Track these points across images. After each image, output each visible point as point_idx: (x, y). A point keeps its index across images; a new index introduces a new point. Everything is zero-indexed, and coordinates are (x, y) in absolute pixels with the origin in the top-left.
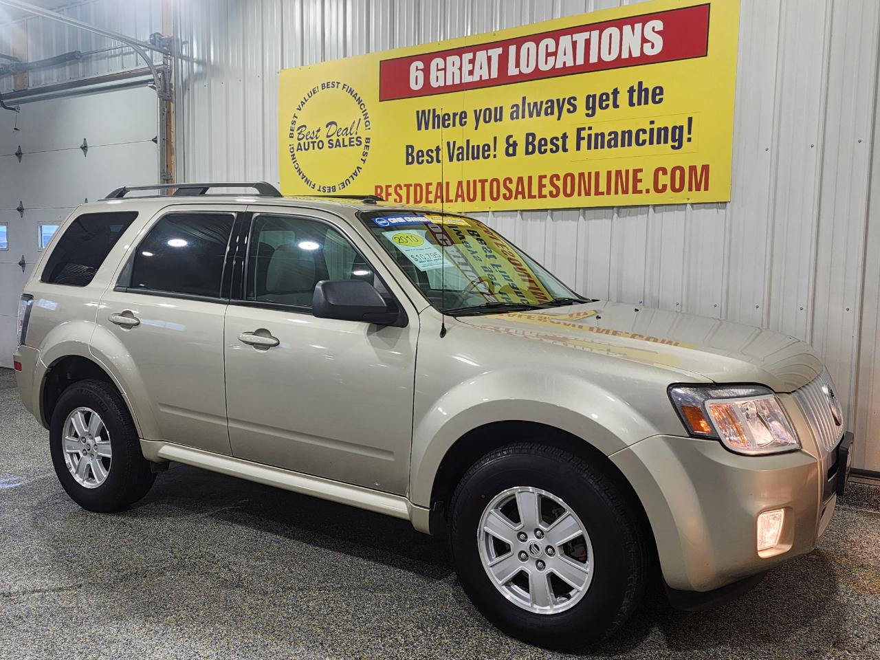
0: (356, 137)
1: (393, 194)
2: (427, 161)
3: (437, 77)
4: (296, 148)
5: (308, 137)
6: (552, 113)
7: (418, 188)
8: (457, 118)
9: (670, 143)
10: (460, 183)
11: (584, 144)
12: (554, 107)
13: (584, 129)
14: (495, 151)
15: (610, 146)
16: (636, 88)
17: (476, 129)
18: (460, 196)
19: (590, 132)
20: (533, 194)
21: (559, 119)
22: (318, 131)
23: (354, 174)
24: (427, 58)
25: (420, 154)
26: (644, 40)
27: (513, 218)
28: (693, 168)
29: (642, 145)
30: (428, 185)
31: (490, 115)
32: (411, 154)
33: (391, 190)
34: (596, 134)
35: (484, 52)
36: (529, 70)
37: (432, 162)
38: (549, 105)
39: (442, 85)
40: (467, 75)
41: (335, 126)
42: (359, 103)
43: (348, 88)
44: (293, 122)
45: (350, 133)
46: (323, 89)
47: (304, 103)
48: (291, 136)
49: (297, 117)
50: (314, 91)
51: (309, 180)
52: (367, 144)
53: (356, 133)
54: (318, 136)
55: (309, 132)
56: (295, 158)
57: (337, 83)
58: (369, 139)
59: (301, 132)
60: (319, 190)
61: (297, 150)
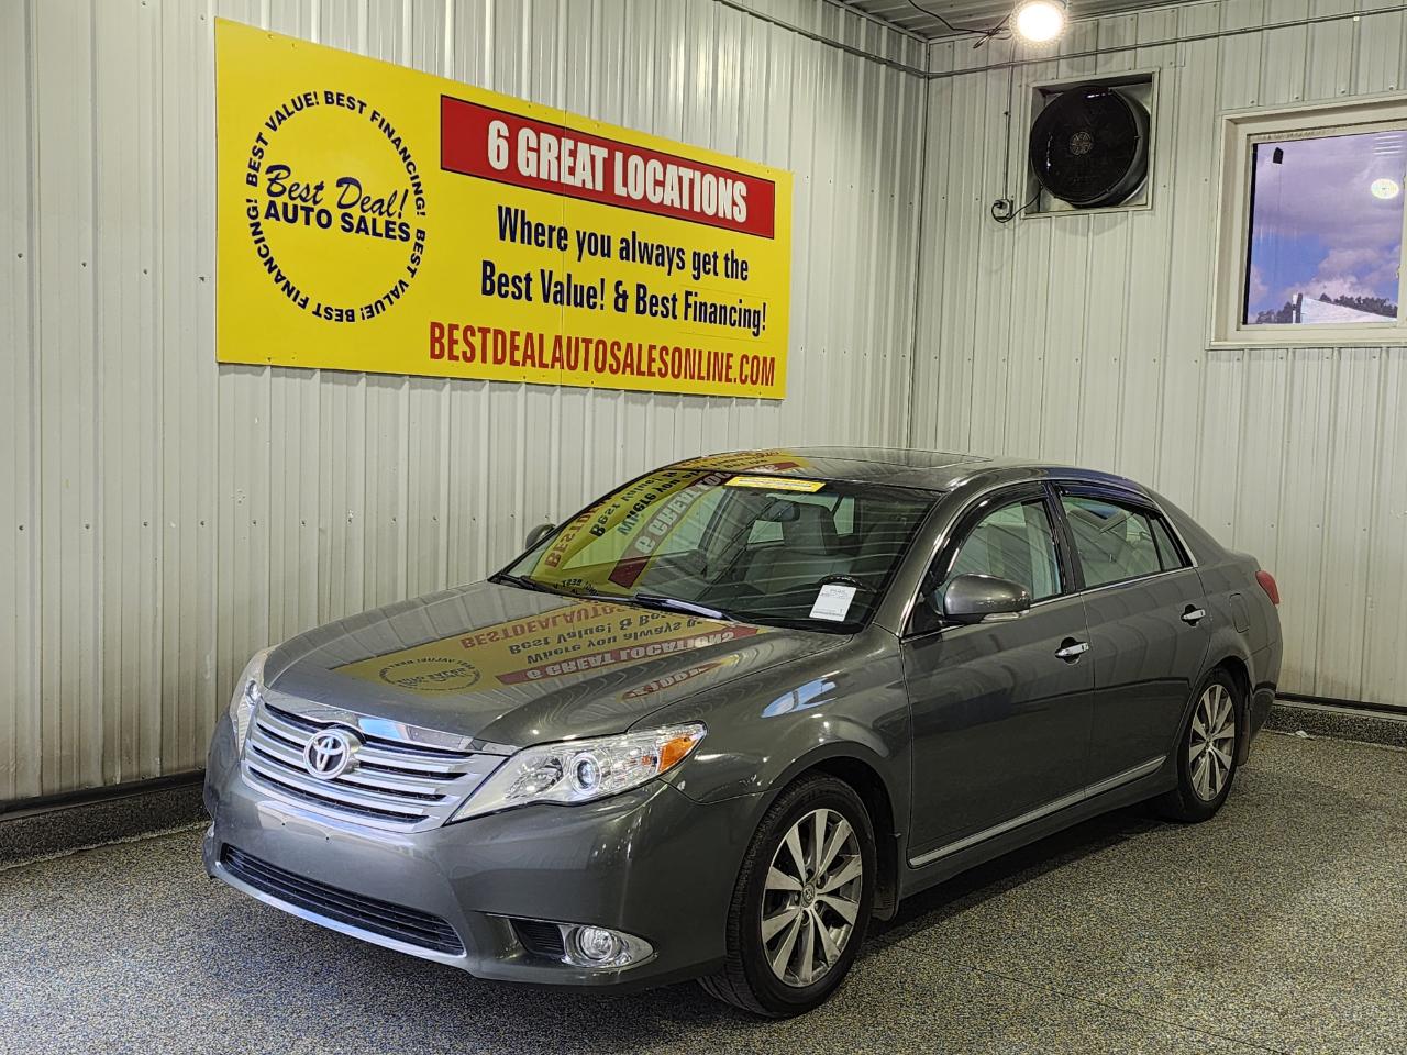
0: (399, 222)
1: (461, 342)
2: (513, 293)
4: (263, 210)
5: (294, 195)
6: (663, 264)
7: (500, 337)
8: (555, 234)
9: (752, 329)
10: (558, 340)
11: (691, 310)
12: (663, 256)
15: (711, 322)
16: (730, 256)
17: (579, 260)
18: (560, 360)
21: (669, 274)
22: (320, 187)
23: (392, 292)
24: (515, 122)
26: (734, 203)
27: (613, 402)
28: (765, 359)
29: (733, 325)
30: (515, 334)
31: (595, 244)
32: (490, 277)
33: (458, 335)
34: (701, 303)
35: (587, 146)
36: (637, 195)
37: (519, 297)
38: (660, 251)
39: (535, 175)
40: (567, 172)
41: (357, 189)
42: (405, 159)
43: (383, 120)
44: (258, 152)
45: (388, 211)
46: (327, 103)
47: (284, 118)
48: (252, 181)
49: (266, 143)
50: (307, 100)
51: (294, 288)
52: (420, 242)
53: (400, 216)
54: (318, 199)
55: (298, 185)
56: (261, 233)
57: (359, 102)
58: (423, 233)
59: (277, 178)
60: (317, 313)
61: (267, 217)
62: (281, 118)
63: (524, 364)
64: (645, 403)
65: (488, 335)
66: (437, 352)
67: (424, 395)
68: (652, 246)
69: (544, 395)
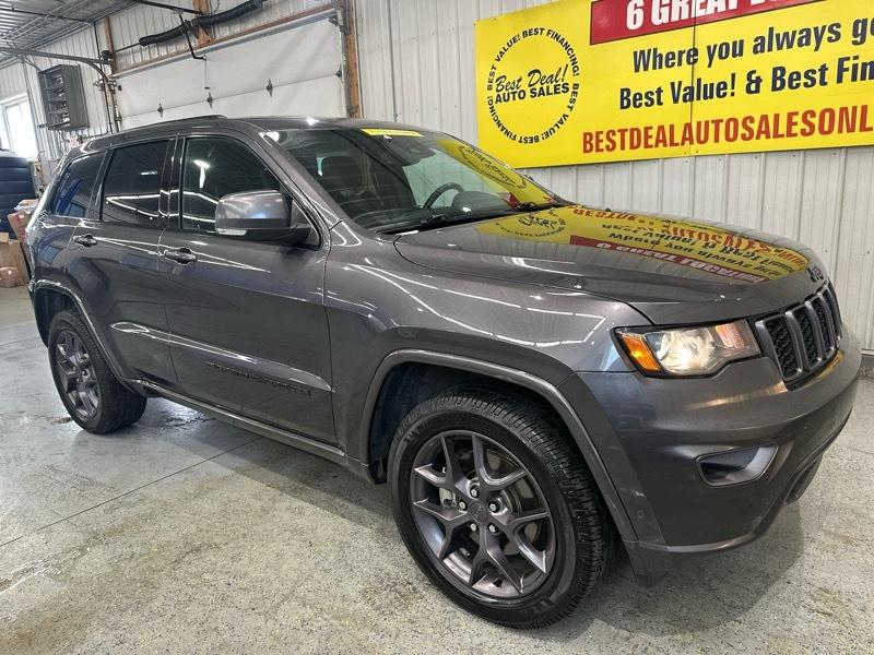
3: (660, 14)
13: (848, 59)
14: (733, 88)
19: (856, 62)
20: (780, 132)
25: (638, 97)
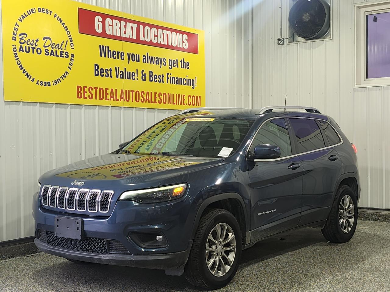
0: (65, 51)
1: (88, 92)
2: (106, 75)
3: (109, 29)
4: (18, 49)
5: (28, 43)
6: (158, 64)
7: (101, 90)
8: (120, 54)
9: (192, 86)
10: (122, 91)
11: (169, 80)
12: (158, 61)
13: (169, 74)
14: (137, 76)
15: (176, 84)
16: (182, 61)
17: (129, 63)
18: (123, 98)
19: (171, 76)
20: (152, 101)
21: (161, 67)
22: (37, 41)
23: (63, 76)
24: (104, 16)
25: (102, 71)
26: (183, 42)
27: (143, 112)
28: (197, 97)
29: (185, 85)
30: (107, 89)
31: (134, 58)
32: (97, 70)
33: (87, 90)
34: (173, 77)
35: (130, 23)
36: (148, 40)
37: (108, 76)
38: (157, 59)
39: (112, 34)
40: (123, 33)
41: (50, 41)
42: (66, 30)
43: (58, 17)
44: (16, 29)
45: (61, 48)
46: (39, 12)
47: (25, 17)
48: (14, 39)
49: (18, 26)
50: (32, 11)
51: (29, 75)
52: (72, 58)
53: (65, 49)
54: (36, 45)
55: (30, 40)
56: (17, 56)
57: (50, 11)
58: (73, 55)
59: (23, 37)
60: (37, 83)
61: (19, 51)
62: (23, 17)
63: (110, 100)
64: (154, 112)
65: (97, 90)
66: (80, 96)
67: (76, 111)
68: (154, 58)
69: (118, 110)
